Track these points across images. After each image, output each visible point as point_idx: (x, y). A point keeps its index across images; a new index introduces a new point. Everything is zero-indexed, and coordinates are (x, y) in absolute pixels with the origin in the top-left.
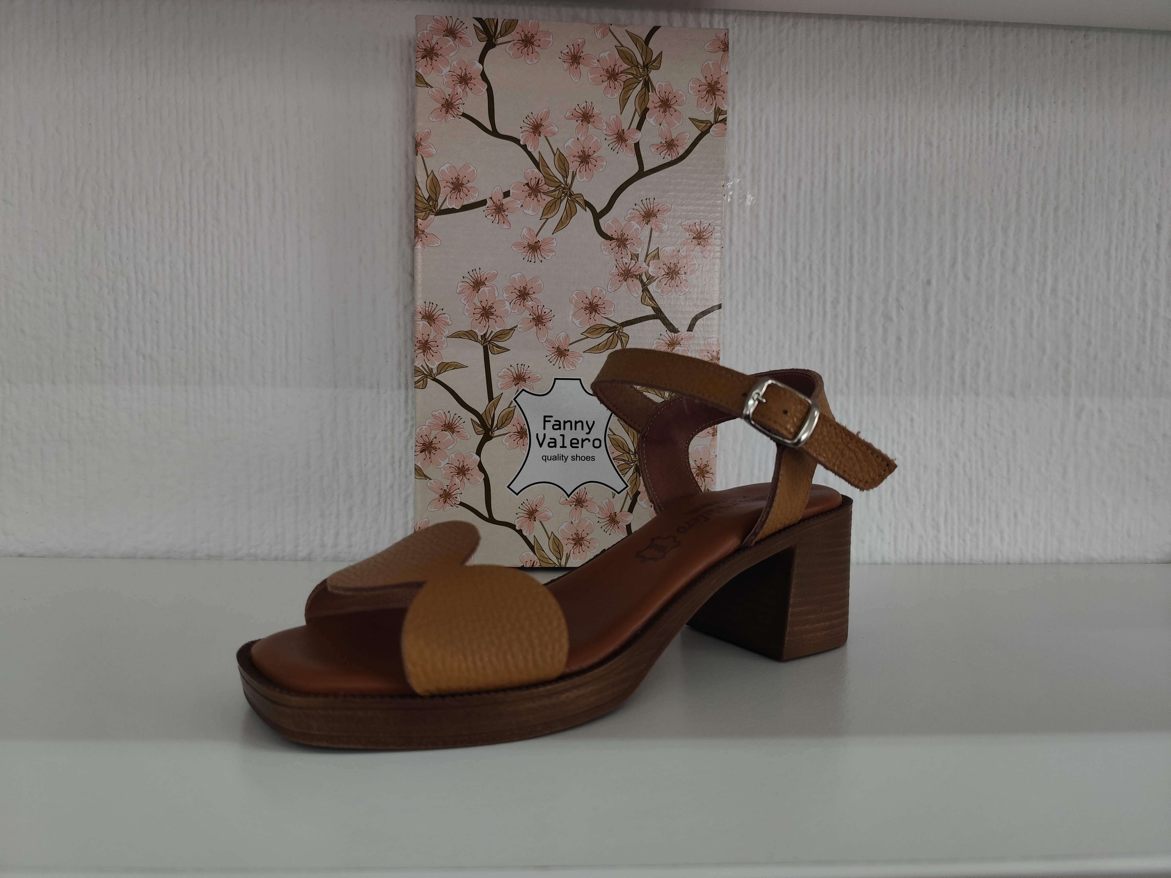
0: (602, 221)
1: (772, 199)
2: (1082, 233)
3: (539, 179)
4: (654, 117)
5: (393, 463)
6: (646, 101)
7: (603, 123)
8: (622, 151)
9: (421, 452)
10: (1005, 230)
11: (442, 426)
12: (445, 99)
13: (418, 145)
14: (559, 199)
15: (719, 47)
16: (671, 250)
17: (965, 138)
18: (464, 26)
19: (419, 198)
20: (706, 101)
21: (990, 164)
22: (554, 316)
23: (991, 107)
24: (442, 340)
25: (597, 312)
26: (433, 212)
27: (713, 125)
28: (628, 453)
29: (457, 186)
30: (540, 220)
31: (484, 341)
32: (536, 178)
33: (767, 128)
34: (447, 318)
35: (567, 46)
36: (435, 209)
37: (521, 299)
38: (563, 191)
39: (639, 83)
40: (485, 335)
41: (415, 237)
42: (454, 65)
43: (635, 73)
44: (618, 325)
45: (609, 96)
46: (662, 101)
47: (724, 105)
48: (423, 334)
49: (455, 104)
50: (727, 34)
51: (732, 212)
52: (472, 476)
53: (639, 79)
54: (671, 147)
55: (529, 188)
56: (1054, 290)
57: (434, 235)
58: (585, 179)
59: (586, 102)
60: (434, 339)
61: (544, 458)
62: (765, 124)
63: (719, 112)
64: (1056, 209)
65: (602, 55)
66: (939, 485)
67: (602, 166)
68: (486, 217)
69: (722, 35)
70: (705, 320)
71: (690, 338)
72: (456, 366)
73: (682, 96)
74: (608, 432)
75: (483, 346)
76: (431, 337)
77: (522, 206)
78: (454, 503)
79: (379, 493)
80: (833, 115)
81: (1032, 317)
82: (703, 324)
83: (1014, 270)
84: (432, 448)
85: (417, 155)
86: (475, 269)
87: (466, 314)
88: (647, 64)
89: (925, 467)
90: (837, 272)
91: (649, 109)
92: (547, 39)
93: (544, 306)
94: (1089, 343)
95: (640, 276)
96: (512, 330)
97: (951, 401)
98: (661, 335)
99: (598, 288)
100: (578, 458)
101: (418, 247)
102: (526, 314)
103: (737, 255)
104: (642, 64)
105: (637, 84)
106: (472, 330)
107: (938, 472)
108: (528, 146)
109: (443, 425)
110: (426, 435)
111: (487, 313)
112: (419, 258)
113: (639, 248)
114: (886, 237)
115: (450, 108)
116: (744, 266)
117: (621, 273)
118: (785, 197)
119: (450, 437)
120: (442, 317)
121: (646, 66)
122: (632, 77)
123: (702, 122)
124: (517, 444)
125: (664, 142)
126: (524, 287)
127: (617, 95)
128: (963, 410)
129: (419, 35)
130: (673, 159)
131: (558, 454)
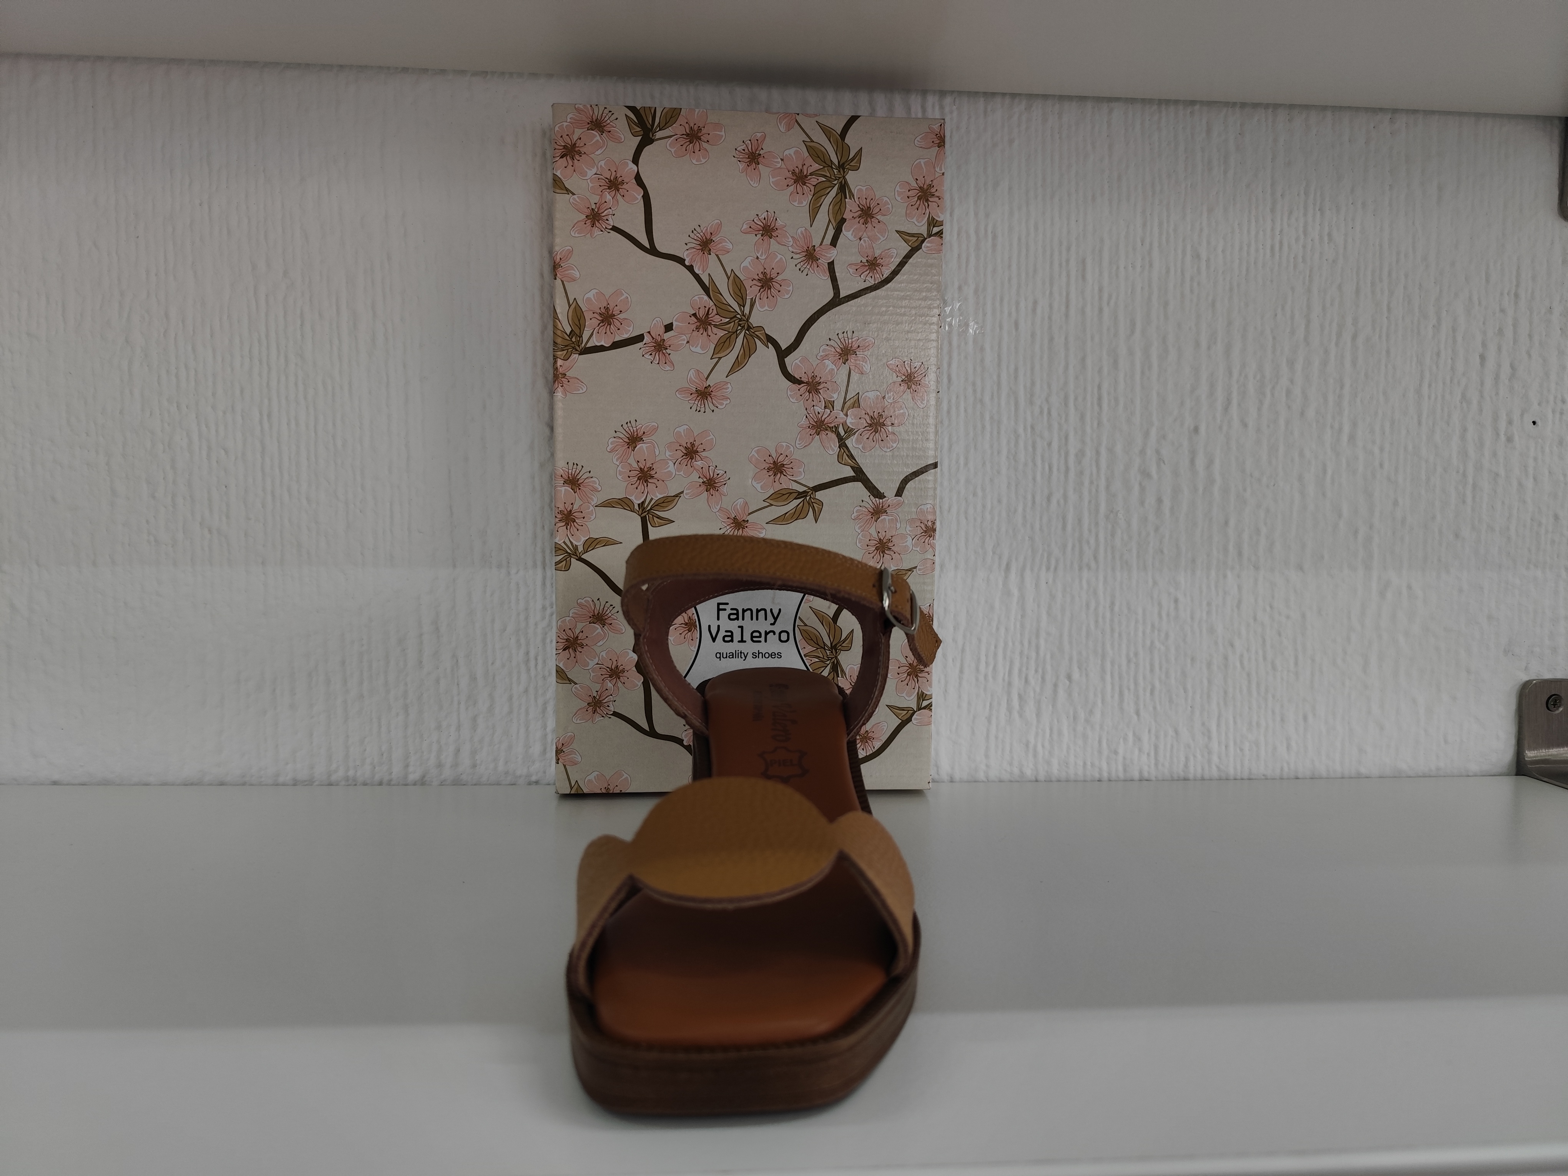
0: (787, 360)
1: (1001, 328)
2: (1386, 366)
3: (709, 308)
4: (853, 229)
5: (527, 661)
6: (843, 211)
7: (788, 238)
8: (813, 272)
9: (564, 650)
10: (1291, 363)
11: (590, 617)
12: (590, 208)
13: (556, 266)
14: (734, 333)
15: (933, 142)
16: (874, 396)
17: (1241, 249)
18: (613, 117)
19: (559, 333)
20: (918, 210)
21: (1272, 281)
22: (729, 479)
23: (1273, 210)
24: (590, 510)
25: (783, 474)
26: (577, 350)
27: (926, 239)
28: (822, 648)
29: (607, 318)
30: (711, 359)
31: (642, 511)
32: (705, 307)
33: (995, 237)
34: (595, 482)
35: (743, 142)
36: (579, 346)
37: (687, 458)
38: (740, 323)
39: (834, 187)
40: (643, 503)
41: (554, 382)
42: (601, 166)
43: (828, 175)
44: (809, 489)
45: (796, 204)
46: (862, 210)
47: (940, 214)
48: (565, 503)
49: (603, 215)
50: (943, 125)
51: (950, 343)
52: (628, 678)
53: (833, 182)
54: (874, 267)
55: (697, 319)
56: (1352, 438)
57: (578, 379)
58: (766, 308)
59: (767, 211)
60: (579, 509)
61: (718, 655)
62: (992, 232)
63: (933, 222)
64: (1354, 337)
65: (787, 152)
66: (1210, 682)
67: (787, 292)
68: (643, 356)
69: (936, 127)
70: (917, 483)
71: (900, 505)
72: (608, 542)
73: (886, 203)
74: (798, 622)
75: (641, 517)
76: (576, 507)
77: (688, 342)
78: (605, 713)
79: (511, 698)
80: (1077, 221)
81: (1325, 471)
82: (915, 488)
83: (1302, 414)
84: (577, 645)
85: (556, 279)
86: (630, 421)
87: (620, 477)
88: (844, 164)
89: (1193, 659)
90: (1082, 418)
91: (846, 219)
92: (718, 133)
93: (716, 466)
94: (1396, 503)
95: (837, 428)
96: (677, 496)
97: (1225, 576)
98: (863, 501)
99: (784, 444)
100: (761, 655)
101: (558, 394)
102: (695, 477)
103: (957, 397)
104: (837, 164)
105: (830, 188)
106: (627, 498)
107: (1209, 665)
108: (696, 267)
109: (592, 616)
110: (570, 629)
111: (645, 476)
112: (559, 406)
113: (835, 393)
114: (1143, 373)
115: (597, 220)
116: (966, 411)
117: (812, 424)
118: (1016, 324)
119: (599, 630)
120: (588, 482)
121: (842, 167)
122: (825, 180)
123: (912, 235)
124: (685, 638)
125: (864, 260)
126: (691, 443)
127: (805, 203)
128: (1240, 588)
129: (557, 129)
130: (876, 283)
131: (736, 651)
